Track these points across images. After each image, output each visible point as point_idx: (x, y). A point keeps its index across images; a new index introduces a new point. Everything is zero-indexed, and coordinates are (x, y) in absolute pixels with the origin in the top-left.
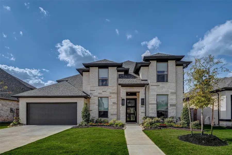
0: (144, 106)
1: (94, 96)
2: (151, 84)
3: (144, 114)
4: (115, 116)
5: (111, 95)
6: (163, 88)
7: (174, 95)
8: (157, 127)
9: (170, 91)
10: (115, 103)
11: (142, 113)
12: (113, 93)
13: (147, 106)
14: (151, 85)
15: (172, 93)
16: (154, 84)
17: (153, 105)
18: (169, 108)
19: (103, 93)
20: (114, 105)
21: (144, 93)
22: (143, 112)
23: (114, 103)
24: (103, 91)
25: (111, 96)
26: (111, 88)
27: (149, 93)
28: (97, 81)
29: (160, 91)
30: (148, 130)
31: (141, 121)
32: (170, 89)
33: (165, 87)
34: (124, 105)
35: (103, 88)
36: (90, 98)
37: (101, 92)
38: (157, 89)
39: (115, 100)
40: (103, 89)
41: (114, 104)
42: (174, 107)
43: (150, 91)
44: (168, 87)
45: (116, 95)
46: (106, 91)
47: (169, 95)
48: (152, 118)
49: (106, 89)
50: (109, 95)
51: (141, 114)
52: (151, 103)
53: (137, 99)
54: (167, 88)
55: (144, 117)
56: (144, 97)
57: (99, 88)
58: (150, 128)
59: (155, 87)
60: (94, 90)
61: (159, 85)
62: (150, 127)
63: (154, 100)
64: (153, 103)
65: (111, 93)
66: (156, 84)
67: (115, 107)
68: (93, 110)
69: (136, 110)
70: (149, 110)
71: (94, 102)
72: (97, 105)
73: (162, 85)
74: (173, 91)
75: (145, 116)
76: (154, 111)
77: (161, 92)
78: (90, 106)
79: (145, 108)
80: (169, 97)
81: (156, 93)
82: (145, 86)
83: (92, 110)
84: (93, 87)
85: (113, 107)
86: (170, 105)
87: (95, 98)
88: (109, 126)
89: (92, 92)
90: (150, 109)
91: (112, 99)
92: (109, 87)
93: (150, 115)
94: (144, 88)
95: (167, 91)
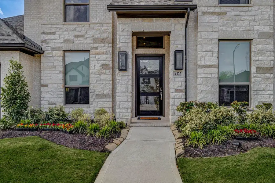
0: (183, 72)
1: (54, 49)
2: (204, 9)
3: (182, 95)
4: (108, 100)
5: (96, 45)
6: (236, 20)
7: (268, 41)
8: (226, 141)
9: (256, 28)
10: (108, 65)
11: (177, 91)
12: (103, 41)
13: (191, 74)
14: (204, 13)
15: (263, 35)
16: (211, 10)
17: (208, 70)
18: (255, 77)
19: (77, 41)
20: (103, 71)
21: (184, 34)
22: (180, 88)
23: (104, 66)
24: (76, 36)
25: (96, 48)
26: (97, 27)
27: (196, 36)
28: (61, 7)
29: (229, 29)
30: (196, 154)
31: (174, 114)
32: (258, 23)
33: (243, 18)
34: (126, 70)
35: (76, 26)
36: (40, 53)
37: (71, 37)
38: (220, 24)
39: (106, 58)
40: (74, 30)
41: (104, 68)
42: (268, 75)
43: (200, 29)
44: (252, 18)
45: (111, 45)
46: (82, 36)
47: (253, 42)
48: (206, 107)
49: (83, 29)
50: (92, 45)
51: (174, 94)
52: (203, 63)
53: (165, 55)
54: (250, 21)
55: (183, 105)
56: (181, 47)
57: (65, 26)
58: (204, 147)
59: (214, 18)
60: (54, 33)
61: (225, 13)
62: (205, 141)
63: (210, 54)
64: (208, 63)
65: (95, 40)
66: (218, 10)
67: (108, 76)
68: (50, 86)
69: (161, 84)
70: (196, 82)
71: (52, 64)
72: (60, 72)
73: (236, 13)
74: (266, 29)
75: (186, 101)
76: (210, 85)
77: (230, 32)
78: (42, 75)
79: (186, 77)
80: (253, 47)
81: (216, 36)
82: (186, 16)
83: (46, 86)
84: (50, 26)
85: (103, 77)
86: (257, 68)
87: (55, 52)
88: (71, 133)
89: (46, 37)
90: (199, 81)
91: (97, 56)
92: (92, 26)
93: (200, 98)
94: (183, 21)
95: (248, 28)
